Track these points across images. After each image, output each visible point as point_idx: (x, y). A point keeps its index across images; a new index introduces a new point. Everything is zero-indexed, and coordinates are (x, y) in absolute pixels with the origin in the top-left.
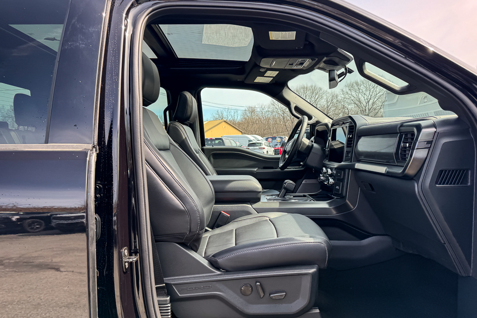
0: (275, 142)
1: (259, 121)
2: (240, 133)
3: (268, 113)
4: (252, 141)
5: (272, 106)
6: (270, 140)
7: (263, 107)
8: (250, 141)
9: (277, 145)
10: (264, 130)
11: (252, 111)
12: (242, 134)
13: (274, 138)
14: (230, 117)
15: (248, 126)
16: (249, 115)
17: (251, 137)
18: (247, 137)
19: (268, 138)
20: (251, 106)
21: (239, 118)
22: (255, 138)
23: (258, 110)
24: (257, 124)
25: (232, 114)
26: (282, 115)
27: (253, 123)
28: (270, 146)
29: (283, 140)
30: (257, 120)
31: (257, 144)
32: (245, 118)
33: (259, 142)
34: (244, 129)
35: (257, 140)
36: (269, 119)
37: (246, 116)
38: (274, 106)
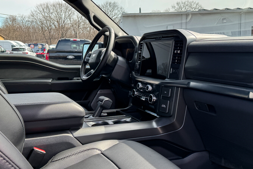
0: (37, 48)
1: (20, 29)
2: (3, 39)
3: (28, 23)
4: (15, 46)
6: (32, 46)
8: (13, 46)
9: (38, 51)
10: (25, 37)
11: (14, 19)
12: (4, 40)
13: (36, 45)
15: (10, 32)
16: (10, 23)
17: (14, 43)
18: (10, 43)
19: (30, 44)
20: (12, 15)
23: (19, 19)
24: (18, 31)
26: (41, 25)
27: (15, 30)
28: (33, 52)
29: (44, 47)
30: (18, 28)
31: (20, 49)
32: (7, 26)
33: (23, 47)
34: (5, 35)
35: (20, 46)
36: (29, 28)
37: (7, 24)
38: (33, 17)
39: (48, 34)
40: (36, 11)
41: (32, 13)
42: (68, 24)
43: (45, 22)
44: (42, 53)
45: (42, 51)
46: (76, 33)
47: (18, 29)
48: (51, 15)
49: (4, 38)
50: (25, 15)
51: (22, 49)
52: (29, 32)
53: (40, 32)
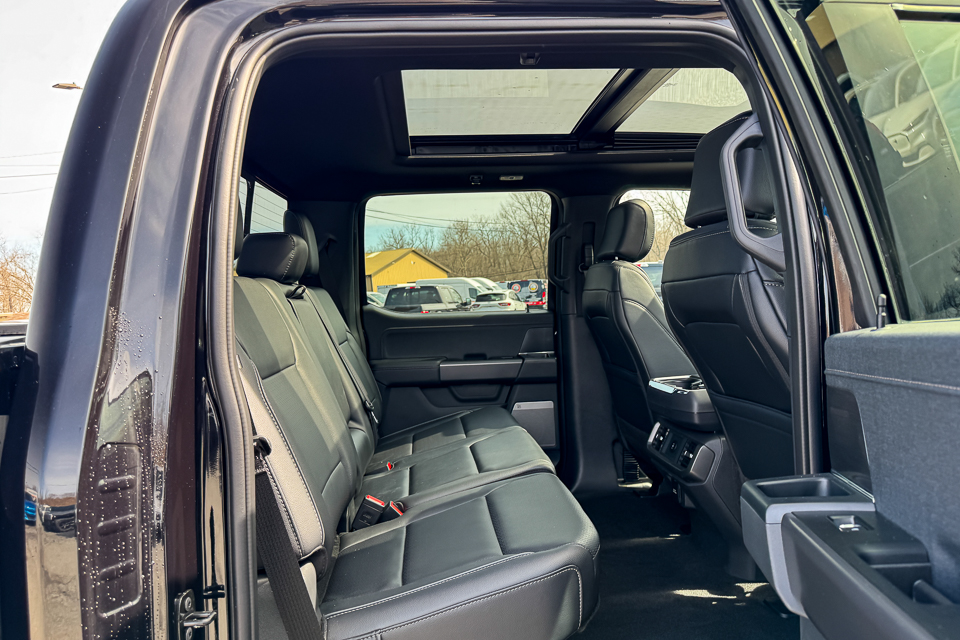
0: (526, 291)
1: (476, 250)
2: (445, 275)
3: (494, 233)
4: (478, 291)
5: (502, 220)
6: (516, 286)
7: (484, 221)
8: (474, 290)
9: (530, 297)
10: (488, 268)
11: (463, 229)
12: (449, 277)
13: (524, 284)
14: (418, 242)
15: (455, 259)
17: (473, 282)
18: (467, 283)
20: (459, 219)
21: (436, 245)
22: (482, 283)
23: (475, 227)
24: (472, 255)
25: (422, 236)
26: (523, 237)
27: (466, 254)
28: (519, 300)
29: (543, 287)
30: (473, 247)
31: (493, 297)
32: (448, 245)
33: (495, 292)
34: (448, 266)
35: (489, 289)
36: (496, 245)
37: (449, 240)
38: (506, 220)
39: (540, 255)
40: (512, 205)
41: (504, 209)
43: (532, 227)
44: (538, 303)
45: (537, 296)
47: (472, 251)
48: (545, 210)
49: (447, 272)
51: (495, 295)
52: (496, 256)
53: (521, 253)
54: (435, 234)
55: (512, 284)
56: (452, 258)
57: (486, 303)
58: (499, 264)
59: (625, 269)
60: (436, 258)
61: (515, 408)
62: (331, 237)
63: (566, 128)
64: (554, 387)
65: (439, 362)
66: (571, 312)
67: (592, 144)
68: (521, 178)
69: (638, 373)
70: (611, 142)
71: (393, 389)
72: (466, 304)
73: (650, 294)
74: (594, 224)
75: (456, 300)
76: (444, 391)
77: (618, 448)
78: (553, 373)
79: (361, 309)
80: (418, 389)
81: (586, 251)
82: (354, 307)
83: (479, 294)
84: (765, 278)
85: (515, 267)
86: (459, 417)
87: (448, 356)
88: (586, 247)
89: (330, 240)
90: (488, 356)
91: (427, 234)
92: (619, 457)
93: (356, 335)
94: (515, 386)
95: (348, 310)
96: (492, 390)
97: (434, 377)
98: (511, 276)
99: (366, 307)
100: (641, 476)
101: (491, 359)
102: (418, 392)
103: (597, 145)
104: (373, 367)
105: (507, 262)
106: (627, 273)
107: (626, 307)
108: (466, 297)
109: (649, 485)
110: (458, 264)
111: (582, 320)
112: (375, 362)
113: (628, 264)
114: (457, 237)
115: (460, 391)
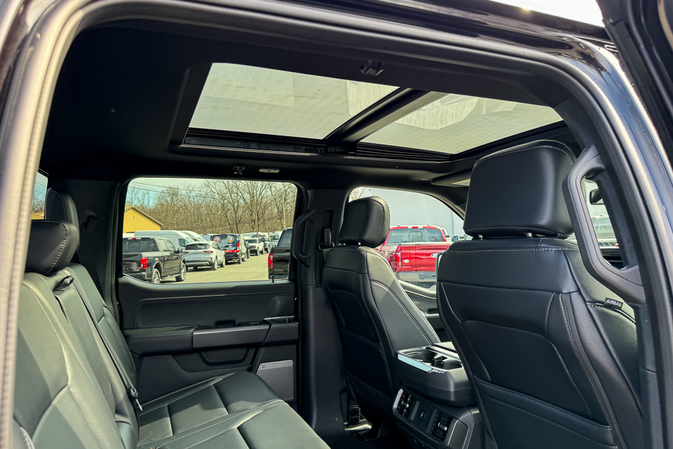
0: (224, 242)
1: (183, 209)
2: (159, 228)
3: (198, 198)
4: (187, 241)
6: (218, 239)
8: (183, 241)
9: (227, 246)
10: (193, 223)
11: (174, 193)
12: (163, 230)
13: (223, 237)
14: (137, 201)
17: (183, 234)
18: (177, 235)
20: (172, 186)
21: (151, 204)
22: (189, 235)
23: (184, 192)
25: (140, 196)
26: (221, 201)
27: (175, 212)
28: (219, 248)
29: (238, 239)
30: (181, 207)
31: (199, 247)
32: (162, 205)
33: (201, 242)
34: (160, 220)
35: (196, 240)
36: (200, 206)
37: (163, 201)
38: (208, 189)
39: (234, 216)
42: (268, 196)
43: (228, 195)
44: (233, 251)
45: (233, 246)
46: (282, 212)
47: (181, 210)
49: (160, 225)
50: (193, 185)
51: (201, 245)
52: (200, 214)
53: (219, 213)
54: (151, 195)
55: (214, 236)
56: (164, 214)
57: (194, 251)
58: (202, 220)
59: (371, 254)
60: (150, 214)
61: (260, 368)
62: (92, 213)
63: (320, 135)
64: (294, 347)
65: (192, 330)
66: (310, 283)
67: (338, 149)
68: (277, 171)
69: (381, 344)
70: (355, 150)
71: (145, 358)
72: (178, 252)
73: (392, 277)
74: (332, 212)
75: (171, 249)
76: (196, 356)
77: (344, 396)
78: (295, 336)
79: (117, 282)
80: (171, 356)
81: (325, 233)
82: (110, 280)
83: (187, 244)
84: (587, 299)
85: (214, 223)
86: (212, 384)
87: (200, 323)
88: (325, 230)
89: (90, 217)
90: (238, 322)
91: (144, 195)
92: (344, 404)
93: (111, 306)
94: (260, 349)
95: (104, 283)
96: (239, 353)
97: (187, 345)
98: (211, 230)
99: (122, 280)
100: (362, 418)
101: (239, 325)
102: (170, 360)
103: (342, 150)
104: (126, 337)
105: (208, 219)
106: (373, 258)
107: (373, 287)
108: (178, 247)
109: (369, 426)
110: (169, 220)
111: (320, 290)
112: (129, 332)
113: (372, 250)
114: (169, 199)
115: (211, 356)
